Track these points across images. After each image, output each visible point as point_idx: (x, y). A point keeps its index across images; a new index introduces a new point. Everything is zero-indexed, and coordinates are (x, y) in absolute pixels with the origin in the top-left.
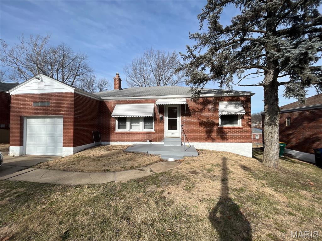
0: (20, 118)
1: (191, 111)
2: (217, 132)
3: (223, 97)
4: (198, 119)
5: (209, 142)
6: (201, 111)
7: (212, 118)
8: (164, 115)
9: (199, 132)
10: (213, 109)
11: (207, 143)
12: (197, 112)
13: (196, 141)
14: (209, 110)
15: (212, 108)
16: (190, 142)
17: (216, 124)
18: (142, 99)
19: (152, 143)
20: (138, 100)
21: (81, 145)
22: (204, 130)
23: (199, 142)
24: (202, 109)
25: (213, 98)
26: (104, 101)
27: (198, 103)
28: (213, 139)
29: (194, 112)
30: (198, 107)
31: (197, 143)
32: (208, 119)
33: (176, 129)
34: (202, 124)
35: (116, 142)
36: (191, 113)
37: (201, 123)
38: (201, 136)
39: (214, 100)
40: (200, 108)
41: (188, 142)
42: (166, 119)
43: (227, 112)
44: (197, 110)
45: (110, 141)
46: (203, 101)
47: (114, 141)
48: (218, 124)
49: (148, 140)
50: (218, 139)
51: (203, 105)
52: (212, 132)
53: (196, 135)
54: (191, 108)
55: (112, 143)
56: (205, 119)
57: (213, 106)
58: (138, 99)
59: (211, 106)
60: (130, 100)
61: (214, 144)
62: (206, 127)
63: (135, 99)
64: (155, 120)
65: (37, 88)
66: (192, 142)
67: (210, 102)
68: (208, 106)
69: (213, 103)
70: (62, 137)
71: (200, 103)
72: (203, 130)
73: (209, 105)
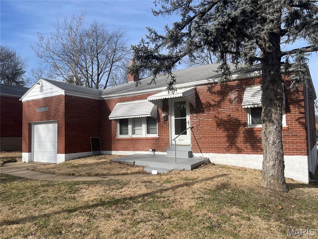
0: (29, 124)
1: (205, 105)
2: (245, 137)
3: (252, 78)
4: (215, 116)
5: (233, 153)
6: (218, 105)
7: (235, 115)
8: (168, 113)
9: (217, 137)
10: (237, 99)
11: (229, 155)
12: (213, 106)
13: (212, 152)
14: (231, 101)
15: (235, 98)
16: (204, 153)
17: (242, 124)
18: (144, 94)
19: (156, 153)
20: (139, 96)
21: (75, 153)
22: (225, 134)
23: (217, 153)
24: (221, 101)
25: (236, 82)
26: (105, 100)
27: (214, 93)
28: (238, 147)
29: (209, 106)
30: (213, 99)
31: (214, 154)
32: (230, 115)
33: (185, 133)
34: (221, 124)
35: (117, 151)
36: (204, 108)
37: (219, 123)
38: (219, 143)
39: (237, 86)
40: (218, 99)
41: (201, 152)
42: (173, 119)
43: (251, 103)
44: (213, 103)
45: (111, 150)
46: (221, 89)
47: (116, 150)
48: (245, 124)
49: (151, 148)
50: (247, 147)
51: (222, 94)
52: (237, 137)
53: (212, 142)
54: (203, 101)
55: (114, 153)
56: (224, 116)
57: (236, 95)
58: (139, 94)
59: (233, 96)
60: (131, 96)
61: (240, 156)
62: (226, 130)
63: (135, 95)
64: (159, 121)
65: (39, 93)
66: (207, 153)
67: (231, 88)
68: (228, 95)
69: (237, 90)
70: (57, 144)
71: (218, 91)
72: (222, 134)
73: (230, 94)
